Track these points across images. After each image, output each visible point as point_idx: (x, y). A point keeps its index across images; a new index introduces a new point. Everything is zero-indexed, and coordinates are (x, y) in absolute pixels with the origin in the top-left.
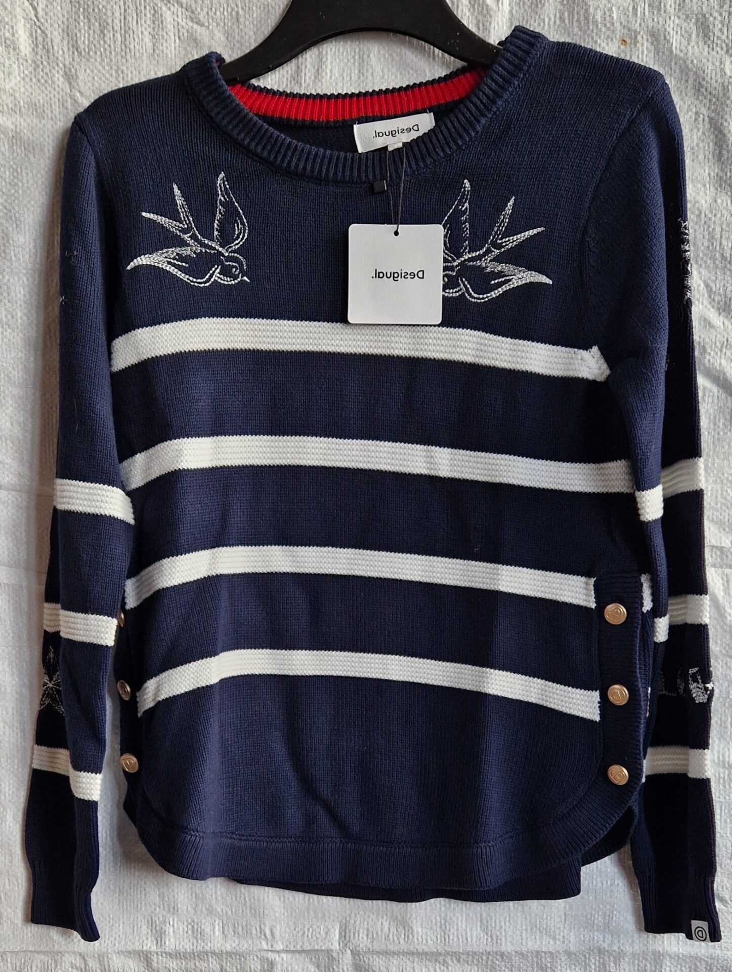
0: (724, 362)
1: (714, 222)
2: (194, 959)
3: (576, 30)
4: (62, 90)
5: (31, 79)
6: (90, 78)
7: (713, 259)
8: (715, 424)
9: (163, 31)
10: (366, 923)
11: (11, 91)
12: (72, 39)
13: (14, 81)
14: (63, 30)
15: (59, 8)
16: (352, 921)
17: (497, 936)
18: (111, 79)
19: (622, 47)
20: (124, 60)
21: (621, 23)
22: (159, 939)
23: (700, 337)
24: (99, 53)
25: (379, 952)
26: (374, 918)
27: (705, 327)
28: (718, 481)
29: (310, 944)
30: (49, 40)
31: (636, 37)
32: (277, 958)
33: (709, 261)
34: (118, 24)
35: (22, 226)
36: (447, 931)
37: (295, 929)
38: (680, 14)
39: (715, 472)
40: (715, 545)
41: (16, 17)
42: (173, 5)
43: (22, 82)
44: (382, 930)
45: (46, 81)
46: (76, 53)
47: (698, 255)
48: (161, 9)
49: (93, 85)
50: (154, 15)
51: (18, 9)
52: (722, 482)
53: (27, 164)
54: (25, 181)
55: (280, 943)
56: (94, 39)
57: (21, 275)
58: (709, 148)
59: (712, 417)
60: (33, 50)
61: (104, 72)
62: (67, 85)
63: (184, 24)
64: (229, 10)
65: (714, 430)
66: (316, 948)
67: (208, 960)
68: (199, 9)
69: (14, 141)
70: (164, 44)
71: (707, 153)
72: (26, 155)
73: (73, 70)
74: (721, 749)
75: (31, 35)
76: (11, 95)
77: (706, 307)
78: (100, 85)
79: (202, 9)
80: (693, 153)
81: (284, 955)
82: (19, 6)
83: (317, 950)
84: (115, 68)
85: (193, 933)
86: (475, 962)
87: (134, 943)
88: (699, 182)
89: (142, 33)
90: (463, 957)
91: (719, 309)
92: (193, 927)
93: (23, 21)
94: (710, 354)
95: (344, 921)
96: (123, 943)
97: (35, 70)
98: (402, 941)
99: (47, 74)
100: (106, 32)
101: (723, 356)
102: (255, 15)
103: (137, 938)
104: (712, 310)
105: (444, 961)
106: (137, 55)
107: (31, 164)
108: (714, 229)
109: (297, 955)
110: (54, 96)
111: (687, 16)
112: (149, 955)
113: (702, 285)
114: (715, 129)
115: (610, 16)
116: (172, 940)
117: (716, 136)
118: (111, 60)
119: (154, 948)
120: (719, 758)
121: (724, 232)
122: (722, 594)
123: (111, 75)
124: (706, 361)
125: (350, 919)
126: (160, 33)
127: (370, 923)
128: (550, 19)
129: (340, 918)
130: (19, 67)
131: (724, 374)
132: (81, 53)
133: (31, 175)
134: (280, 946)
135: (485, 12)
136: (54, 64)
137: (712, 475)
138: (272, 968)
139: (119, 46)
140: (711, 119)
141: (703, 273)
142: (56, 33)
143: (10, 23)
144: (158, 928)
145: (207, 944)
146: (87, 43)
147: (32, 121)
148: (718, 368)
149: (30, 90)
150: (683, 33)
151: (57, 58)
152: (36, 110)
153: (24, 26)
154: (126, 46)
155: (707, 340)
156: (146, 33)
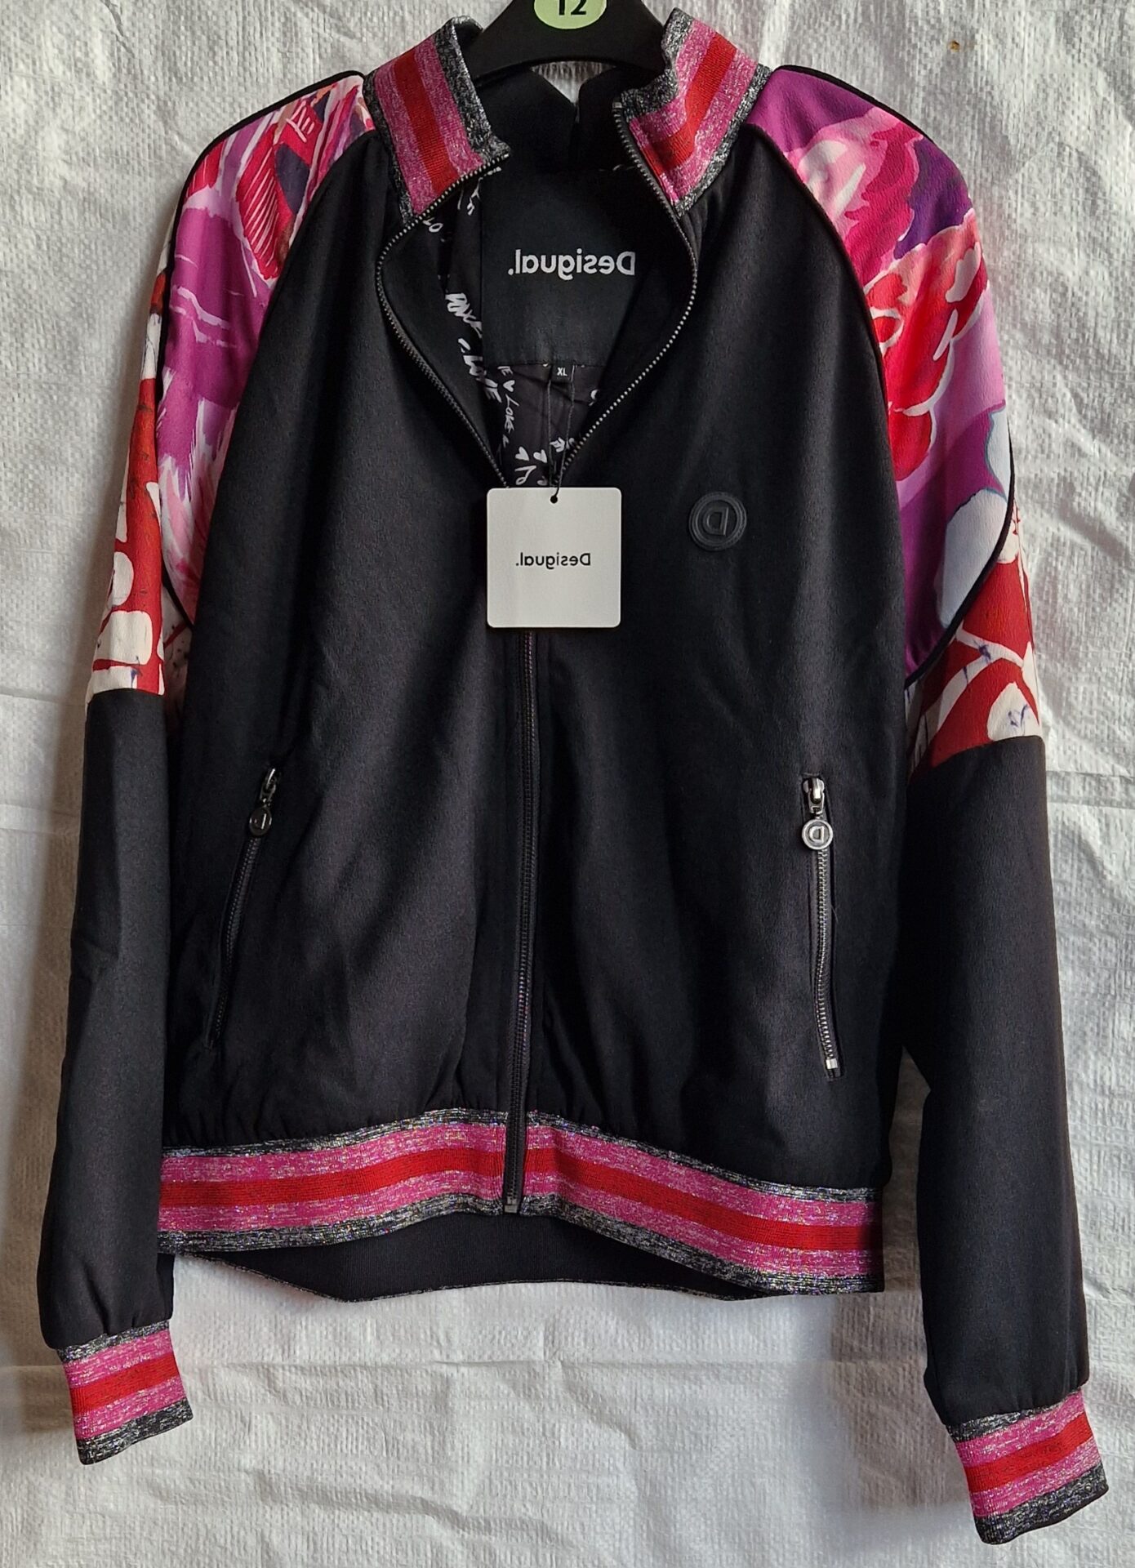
0: (1100, 505)
1: (1086, 304)
2: (337, 1376)
3: (886, 29)
4: (155, 132)
5: (111, 118)
6: (194, 115)
7: (1084, 356)
8: (1088, 596)
9: (297, 46)
10: (583, 1322)
11: (82, 134)
12: (169, 60)
13: (87, 120)
14: (156, 48)
15: (151, 16)
16: (563, 1320)
17: (773, 1340)
18: (223, 115)
19: (953, 52)
20: (243, 89)
21: (951, 19)
22: (286, 1347)
23: (1065, 470)
24: (206, 79)
25: (602, 1365)
26: (595, 1314)
27: (1073, 455)
28: (1094, 678)
29: (503, 1353)
30: (137, 62)
31: (973, 37)
32: (455, 1374)
33: (1078, 360)
34: (235, 38)
35: (97, 326)
36: (700, 1334)
37: (480, 1332)
38: (1034, 9)
39: (1089, 665)
40: (1089, 771)
41: (90, 29)
42: (313, 10)
43: (98, 122)
44: (606, 1332)
45: (131, 120)
46: (174, 79)
47: (1063, 352)
48: (295, 15)
49: (198, 124)
50: (284, 24)
51: (94, 19)
52: (1099, 680)
53: (103, 238)
54: (101, 262)
55: (459, 1352)
56: (200, 58)
57: (95, 397)
58: (1077, 195)
59: (1084, 587)
60: (114, 75)
61: (213, 105)
62: (161, 124)
63: (327, 36)
64: (391, 14)
65: (1088, 605)
66: (511, 1358)
67: (356, 1377)
68: (348, 15)
69: (86, 205)
70: (300, 65)
71: (1075, 203)
72: (102, 225)
73: (169, 104)
74: (1099, 1068)
75: (112, 55)
76: (83, 140)
77: (1074, 426)
78: (208, 124)
79: (352, 14)
80: (1056, 203)
81: (463, 1370)
82: (96, 14)
83: (512, 1362)
84: (228, 99)
85: (335, 1337)
86: (741, 1378)
87: (250, 1353)
88: (1064, 246)
89: (268, 49)
90: (723, 1371)
91: (1092, 430)
92: (335, 1329)
93: (100, 35)
94: (1080, 495)
95: (551, 1320)
96: (235, 1352)
97: (116, 104)
98: (635, 1348)
99: (133, 109)
100: (216, 48)
101: (1099, 497)
102: (428, 22)
103: (255, 1345)
104: (1083, 431)
105: (696, 1377)
106: (261, 81)
107: (110, 237)
108: (1085, 314)
109: (484, 1368)
110: (143, 141)
111: (1044, 13)
112: (271, 1370)
114: (1087, 169)
115: (935, 8)
116: (304, 1348)
117: (1088, 180)
119: (279, 1359)
120: (1095, 1081)
121: (1100, 319)
122: (1100, 843)
123: (224, 111)
124: (1075, 504)
125: (561, 1316)
126: (294, 49)
127: (590, 1321)
128: (848, 16)
129: (546, 1316)
130: (94, 100)
131: (1101, 523)
132: (181, 79)
133: (109, 253)
134: (458, 1357)
135: (755, 7)
136: (144, 96)
137: (1084, 670)
138: (448, 1388)
139: (235, 69)
140: (1080, 155)
141: (1070, 377)
142: (146, 52)
143: (82, 38)
144: (284, 1331)
145: (354, 1354)
146: (189, 64)
147: (112, 177)
148: (1092, 514)
149: (109, 132)
150: (1038, 35)
151: (148, 88)
152: (118, 162)
153: (103, 41)
154: (245, 69)
155: (1076, 474)
156: (274, 50)
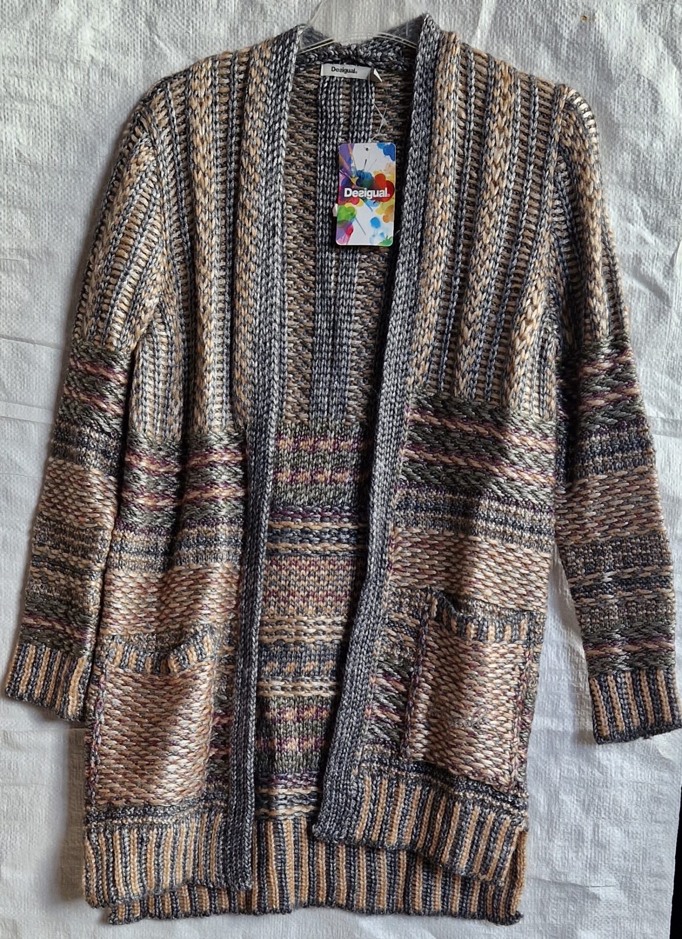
113: (640, 211)
118: (184, 12)
